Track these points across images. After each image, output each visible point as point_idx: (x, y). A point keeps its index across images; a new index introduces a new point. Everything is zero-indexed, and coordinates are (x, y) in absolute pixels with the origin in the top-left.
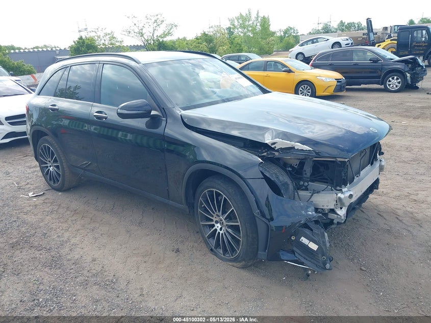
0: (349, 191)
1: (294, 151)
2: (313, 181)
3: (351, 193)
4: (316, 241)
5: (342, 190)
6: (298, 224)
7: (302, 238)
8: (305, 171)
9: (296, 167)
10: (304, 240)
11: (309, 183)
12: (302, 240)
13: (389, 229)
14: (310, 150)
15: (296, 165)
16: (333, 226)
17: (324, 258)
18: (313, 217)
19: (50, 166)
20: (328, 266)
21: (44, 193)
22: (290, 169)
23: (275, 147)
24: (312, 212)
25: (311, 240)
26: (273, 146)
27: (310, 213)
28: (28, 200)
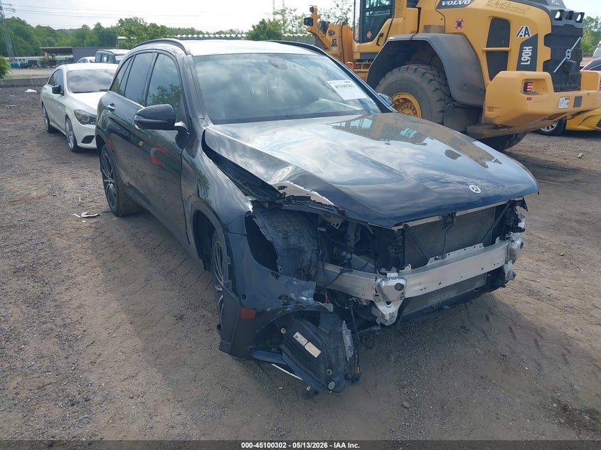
0: (399, 278)
1: (310, 203)
2: (359, 254)
3: (402, 282)
4: (318, 343)
5: (386, 274)
6: (281, 312)
7: (297, 334)
8: (349, 236)
9: (337, 228)
10: (299, 338)
11: (353, 256)
12: (297, 337)
13: (508, 354)
14: (330, 206)
15: (337, 226)
16: (375, 328)
17: (329, 372)
18: (308, 306)
19: (111, 183)
20: (332, 385)
21: (98, 215)
22: (323, 229)
23: (285, 193)
24: (307, 298)
25: (310, 340)
26: (281, 191)
27: (304, 298)
28: (77, 220)
